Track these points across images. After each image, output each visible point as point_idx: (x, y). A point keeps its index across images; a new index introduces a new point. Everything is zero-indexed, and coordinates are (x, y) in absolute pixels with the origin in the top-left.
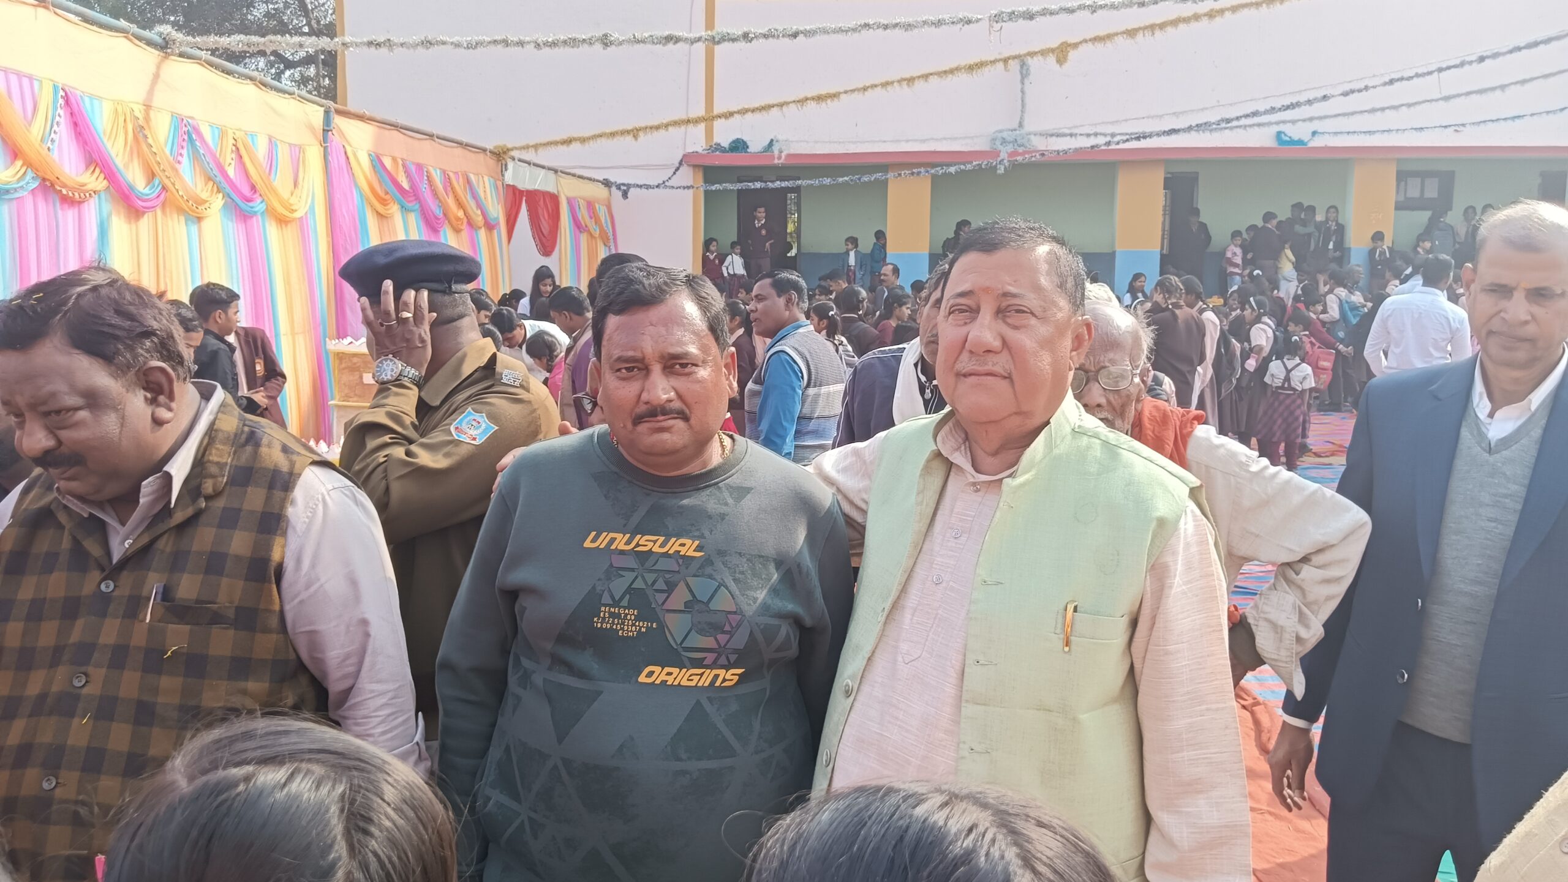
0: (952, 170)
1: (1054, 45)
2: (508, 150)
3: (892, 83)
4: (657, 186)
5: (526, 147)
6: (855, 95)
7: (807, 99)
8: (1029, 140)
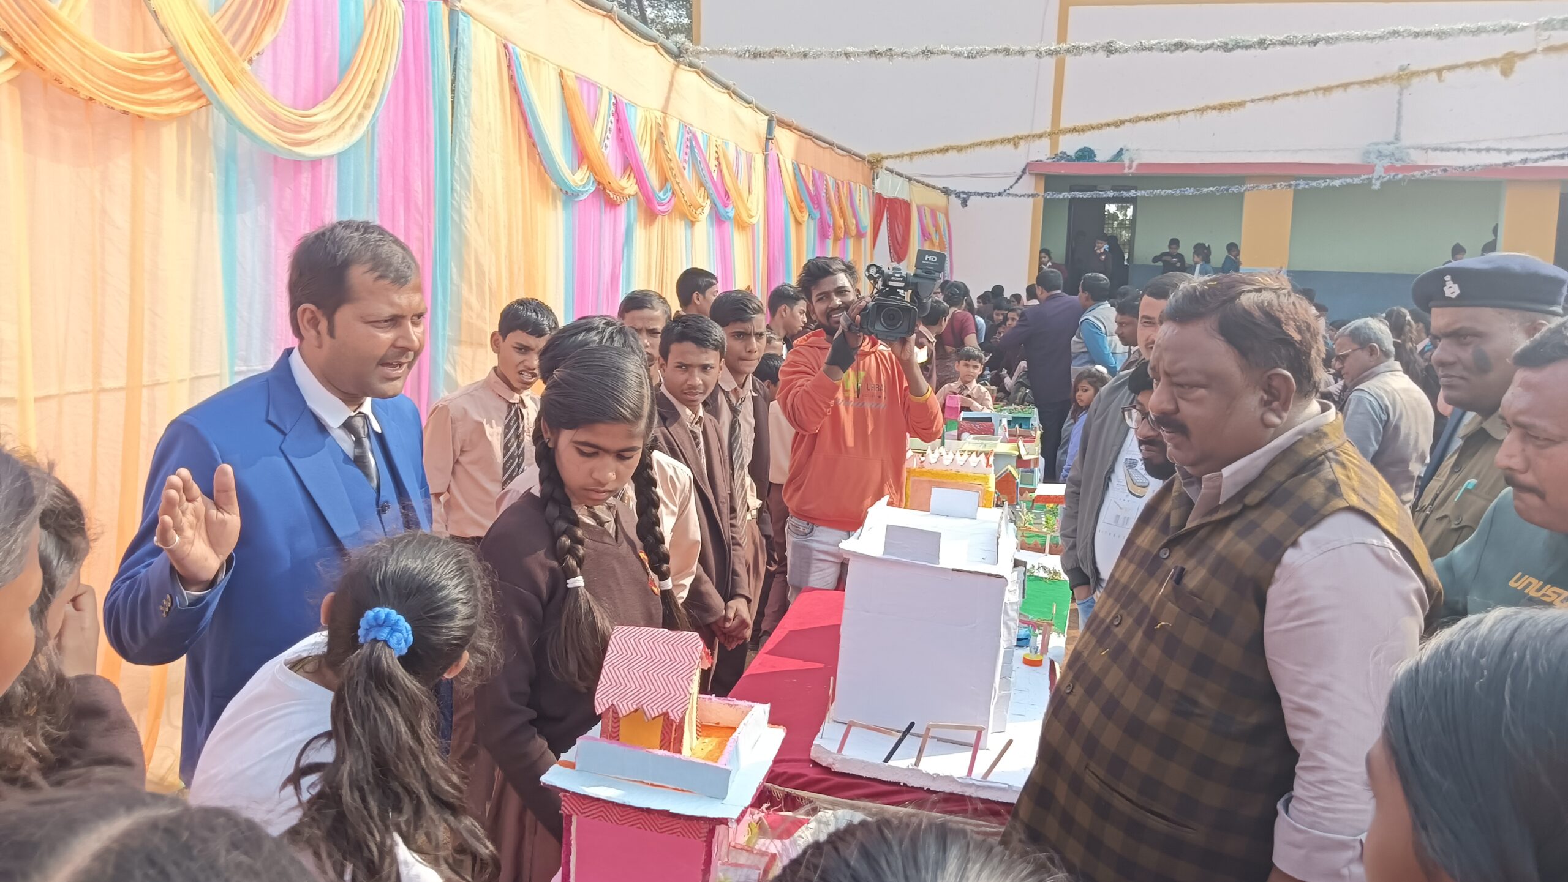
0: (1337, 183)
1: (1498, 55)
2: (883, 158)
3: (1307, 92)
4: (1000, 194)
5: (900, 156)
6: (1264, 103)
7: (1207, 108)
8: (1408, 154)
